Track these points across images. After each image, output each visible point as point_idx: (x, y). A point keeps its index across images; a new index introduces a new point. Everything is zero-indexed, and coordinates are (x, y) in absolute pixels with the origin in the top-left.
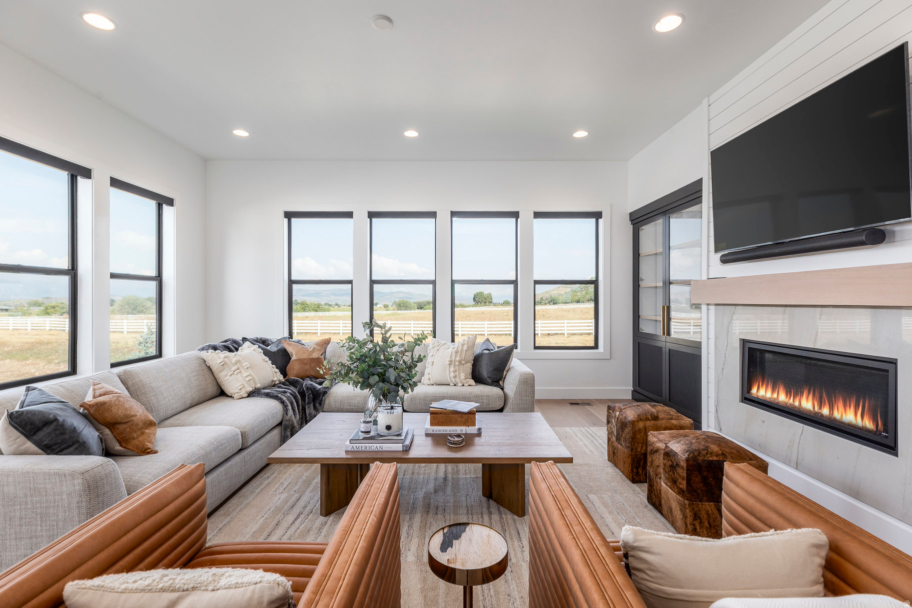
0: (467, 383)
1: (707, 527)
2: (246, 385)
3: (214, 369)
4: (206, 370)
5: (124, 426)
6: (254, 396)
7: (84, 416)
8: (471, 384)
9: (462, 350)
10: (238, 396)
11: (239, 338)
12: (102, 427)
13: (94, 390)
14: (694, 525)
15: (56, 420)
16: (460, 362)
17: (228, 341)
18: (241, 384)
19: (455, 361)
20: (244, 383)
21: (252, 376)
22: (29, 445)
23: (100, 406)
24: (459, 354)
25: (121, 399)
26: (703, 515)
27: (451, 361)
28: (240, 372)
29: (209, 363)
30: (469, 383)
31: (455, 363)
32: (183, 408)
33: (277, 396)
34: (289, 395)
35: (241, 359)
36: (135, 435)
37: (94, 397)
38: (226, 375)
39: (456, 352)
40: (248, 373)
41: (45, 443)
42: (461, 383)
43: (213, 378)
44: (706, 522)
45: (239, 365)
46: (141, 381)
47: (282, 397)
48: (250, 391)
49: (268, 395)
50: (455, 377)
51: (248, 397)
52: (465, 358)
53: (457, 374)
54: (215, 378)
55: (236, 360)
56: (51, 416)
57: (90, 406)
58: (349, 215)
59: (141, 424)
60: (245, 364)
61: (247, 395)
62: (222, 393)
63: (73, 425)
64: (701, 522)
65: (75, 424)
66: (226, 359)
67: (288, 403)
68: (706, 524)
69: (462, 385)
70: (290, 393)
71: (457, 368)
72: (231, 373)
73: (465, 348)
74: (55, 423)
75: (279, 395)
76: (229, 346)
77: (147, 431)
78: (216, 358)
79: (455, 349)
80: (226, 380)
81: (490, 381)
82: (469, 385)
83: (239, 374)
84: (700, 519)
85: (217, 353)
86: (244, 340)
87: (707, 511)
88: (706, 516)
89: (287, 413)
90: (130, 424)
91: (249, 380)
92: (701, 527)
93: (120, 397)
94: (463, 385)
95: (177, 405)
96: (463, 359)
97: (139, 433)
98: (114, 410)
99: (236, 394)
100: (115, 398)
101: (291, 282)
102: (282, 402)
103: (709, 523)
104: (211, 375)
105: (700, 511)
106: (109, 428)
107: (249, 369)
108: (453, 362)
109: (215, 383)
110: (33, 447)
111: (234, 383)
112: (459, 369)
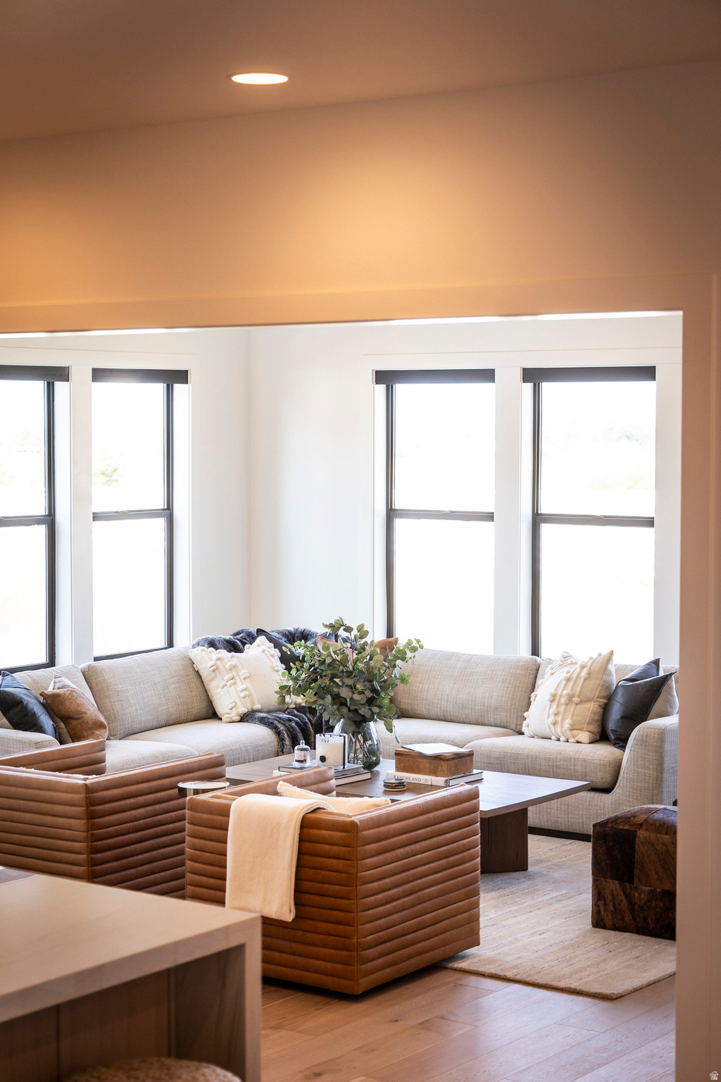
0: (574, 737)
1: (612, 911)
2: (239, 704)
3: (204, 675)
4: (193, 676)
5: (76, 722)
6: (247, 721)
7: (43, 705)
8: (580, 740)
9: (578, 677)
10: (228, 717)
11: (253, 630)
12: (58, 720)
13: (55, 683)
14: (598, 906)
15: (22, 702)
16: (570, 697)
17: (240, 633)
18: (232, 700)
19: (561, 696)
20: (237, 700)
21: (249, 691)
22: (4, 720)
23: (55, 697)
24: (571, 684)
25: (74, 694)
26: (607, 894)
27: (554, 696)
28: (235, 684)
29: (199, 666)
30: (577, 739)
31: (559, 700)
32: (155, 724)
33: (272, 723)
34: (293, 724)
35: (238, 663)
36: (86, 734)
37: (54, 689)
38: (217, 687)
39: (568, 680)
40: (244, 687)
41: (14, 721)
42: (564, 735)
43: (202, 689)
44: (611, 905)
45: (234, 673)
46: (105, 680)
47: (279, 725)
48: (244, 712)
49: (263, 721)
50: (555, 724)
51: (241, 721)
52: (580, 692)
53: (559, 718)
54: (206, 690)
55: (231, 665)
56: (18, 698)
57: (47, 695)
58: (487, 375)
59: (91, 723)
60: (244, 671)
61: (238, 718)
62: (211, 714)
63: (33, 709)
64: (605, 904)
65: (35, 709)
66: (218, 662)
67: (286, 736)
68: (611, 907)
69: (566, 740)
70: (297, 723)
71: (562, 709)
72: (223, 683)
73: (583, 674)
74: (21, 705)
75: (276, 722)
76: (234, 642)
77: (97, 732)
78: (207, 659)
79: (568, 675)
80: (218, 694)
81: (613, 738)
82: (578, 742)
83: (232, 687)
84: (605, 900)
85: (210, 652)
86: (260, 632)
87: (612, 891)
88: (610, 897)
89: (282, 750)
90: (81, 720)
91: (244, 697)
92: (606, 910)
93: (74, 691)
94: (568, 742)
95: (146, 718)
96: (577, 693)
97: (89, 732)
98: (67, 703)
99: (226, 715)
100: (69, 692)
101: (391, 514)
102: (278, 733)
103: (614, 906)
104: (199, 685)
105: (604, 889)
106: (63, 721)
107: (247, 680)
108: (557, 698)
109: (204, 698)
110: (7, 723)
111: (227, 700)
112: (565, 711)
